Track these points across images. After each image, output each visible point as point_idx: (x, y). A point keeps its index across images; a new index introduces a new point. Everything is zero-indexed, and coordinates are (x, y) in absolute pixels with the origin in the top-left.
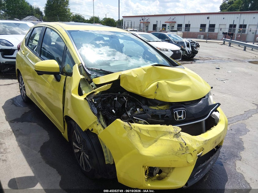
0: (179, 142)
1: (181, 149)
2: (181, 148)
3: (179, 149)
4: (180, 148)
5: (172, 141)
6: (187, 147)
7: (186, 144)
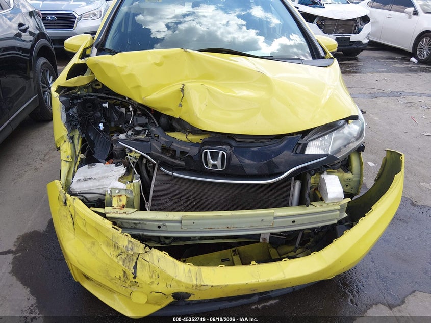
0: (122, 267)
1: (123, 279)
2: (122, 277)
3: (118, 277)
4: (120, 277)
5: (112, 259)
6: (135, 282)
7: (134, 278)
